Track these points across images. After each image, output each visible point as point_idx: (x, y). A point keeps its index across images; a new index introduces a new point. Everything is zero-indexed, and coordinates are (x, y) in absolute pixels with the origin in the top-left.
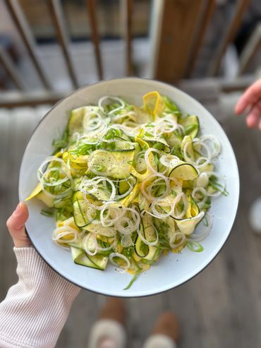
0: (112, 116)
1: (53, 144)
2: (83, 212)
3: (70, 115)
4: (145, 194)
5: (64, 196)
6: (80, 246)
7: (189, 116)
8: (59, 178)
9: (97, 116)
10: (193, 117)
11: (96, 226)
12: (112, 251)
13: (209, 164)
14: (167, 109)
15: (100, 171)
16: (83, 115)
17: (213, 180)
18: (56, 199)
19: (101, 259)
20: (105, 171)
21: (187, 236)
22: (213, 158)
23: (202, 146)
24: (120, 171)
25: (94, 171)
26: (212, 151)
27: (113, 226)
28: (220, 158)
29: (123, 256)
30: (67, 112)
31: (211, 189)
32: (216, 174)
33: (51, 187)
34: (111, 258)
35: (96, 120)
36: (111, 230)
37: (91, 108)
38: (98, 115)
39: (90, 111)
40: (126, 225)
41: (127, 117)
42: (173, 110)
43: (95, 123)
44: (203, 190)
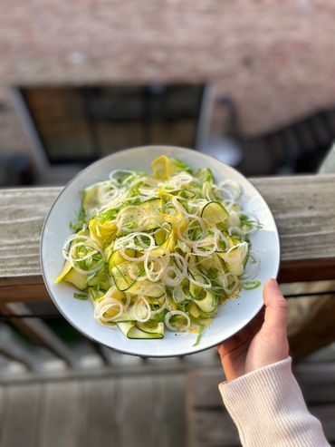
0: (126, 186)
1: (71, 226)
2: (124, 274)
3: (83, 194)
4: (183, 239)
5: (97, 269)
6: (129, 319)
7: (200, 170)
8: (87, 252)
9: (112, 189)
10: (205, 170)
11: (142, 283)
12: (166, 311)
13: (234, 205)
14: (178, 169)
15: (132, 228)
16: (96, 192)
17: (243, 219)
18: (89, 275)
19: (156, 326)
20: (136, 227)
21: (239, 277)
22: (236, 200)
23: (221, 191)
24: (152, 221)
25: (126, 229)
26: (233, 193)
27: (160, 281)
28: (243, 197)
29: (179, 312)
30: (80, 193)
31: (245, 227)
32: (244, 213)
33: (80, 262)
34: (167, 321)
35: (112, 191)
36: (159, 286)
37: (102, 183)
38: (113, 186)
39: (103, 185)
40: (174, 276)
41: (141, 183)
42: (183, 167)
43: (111, 195)
44: (238, 229)
